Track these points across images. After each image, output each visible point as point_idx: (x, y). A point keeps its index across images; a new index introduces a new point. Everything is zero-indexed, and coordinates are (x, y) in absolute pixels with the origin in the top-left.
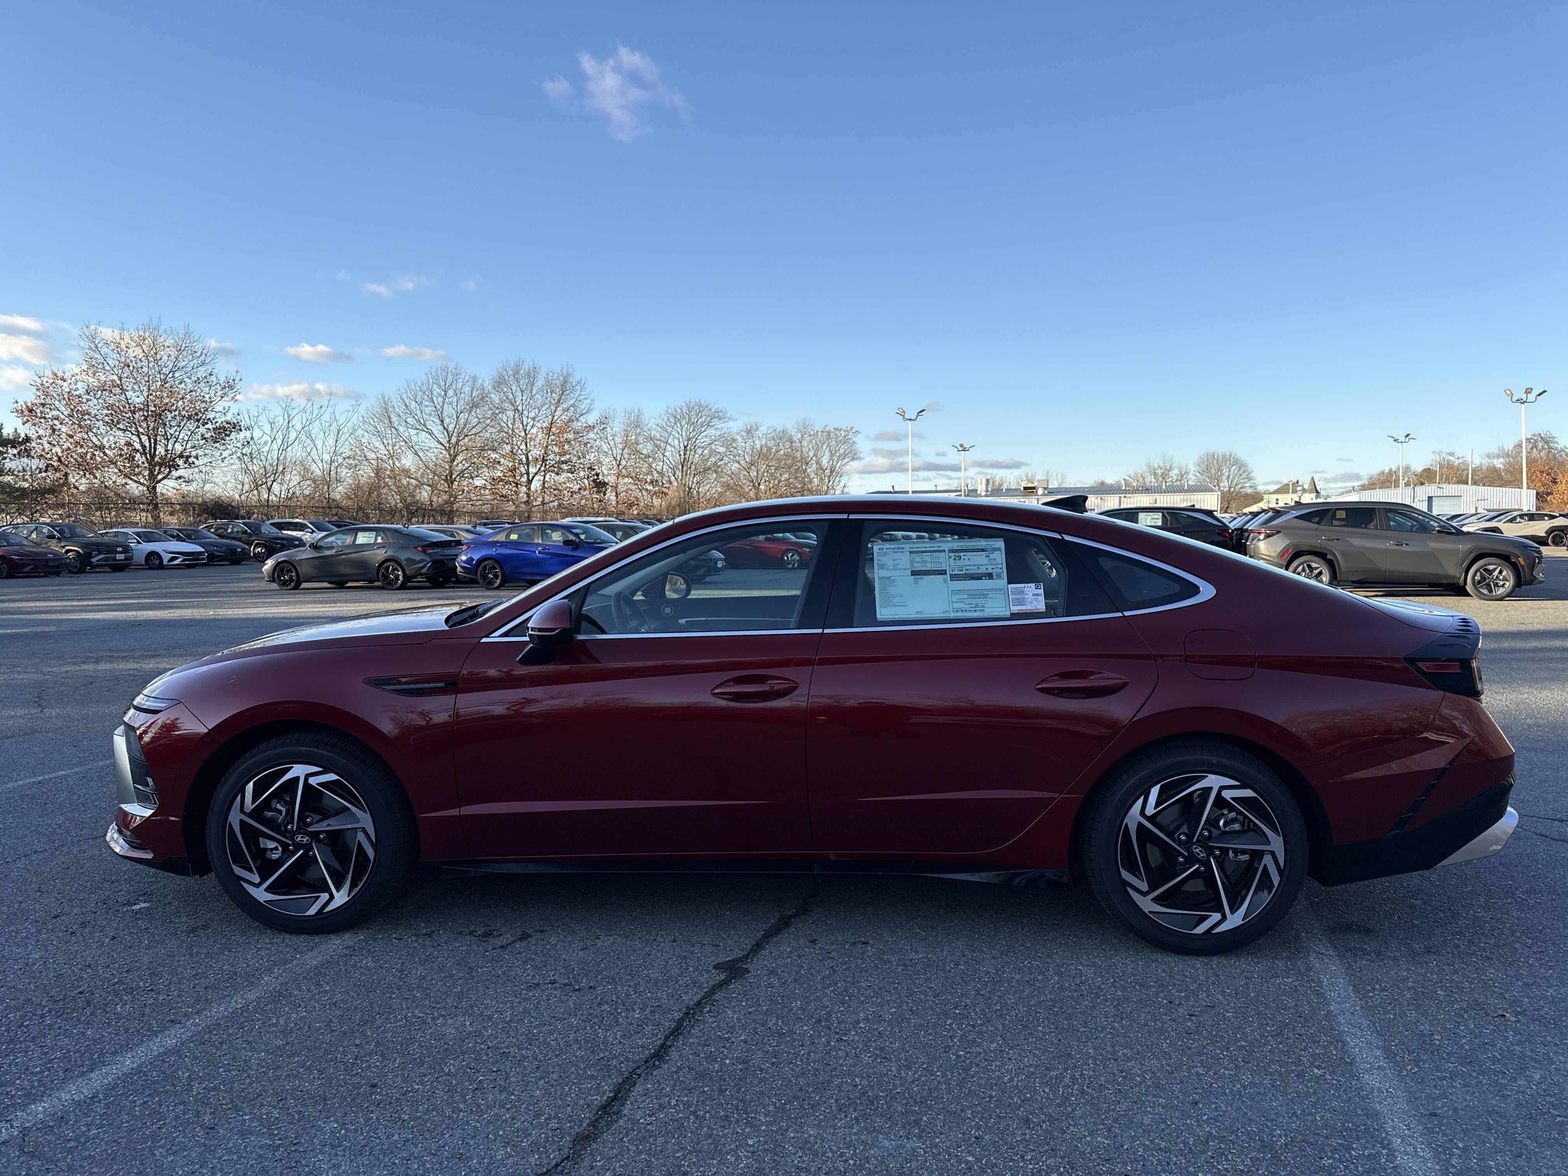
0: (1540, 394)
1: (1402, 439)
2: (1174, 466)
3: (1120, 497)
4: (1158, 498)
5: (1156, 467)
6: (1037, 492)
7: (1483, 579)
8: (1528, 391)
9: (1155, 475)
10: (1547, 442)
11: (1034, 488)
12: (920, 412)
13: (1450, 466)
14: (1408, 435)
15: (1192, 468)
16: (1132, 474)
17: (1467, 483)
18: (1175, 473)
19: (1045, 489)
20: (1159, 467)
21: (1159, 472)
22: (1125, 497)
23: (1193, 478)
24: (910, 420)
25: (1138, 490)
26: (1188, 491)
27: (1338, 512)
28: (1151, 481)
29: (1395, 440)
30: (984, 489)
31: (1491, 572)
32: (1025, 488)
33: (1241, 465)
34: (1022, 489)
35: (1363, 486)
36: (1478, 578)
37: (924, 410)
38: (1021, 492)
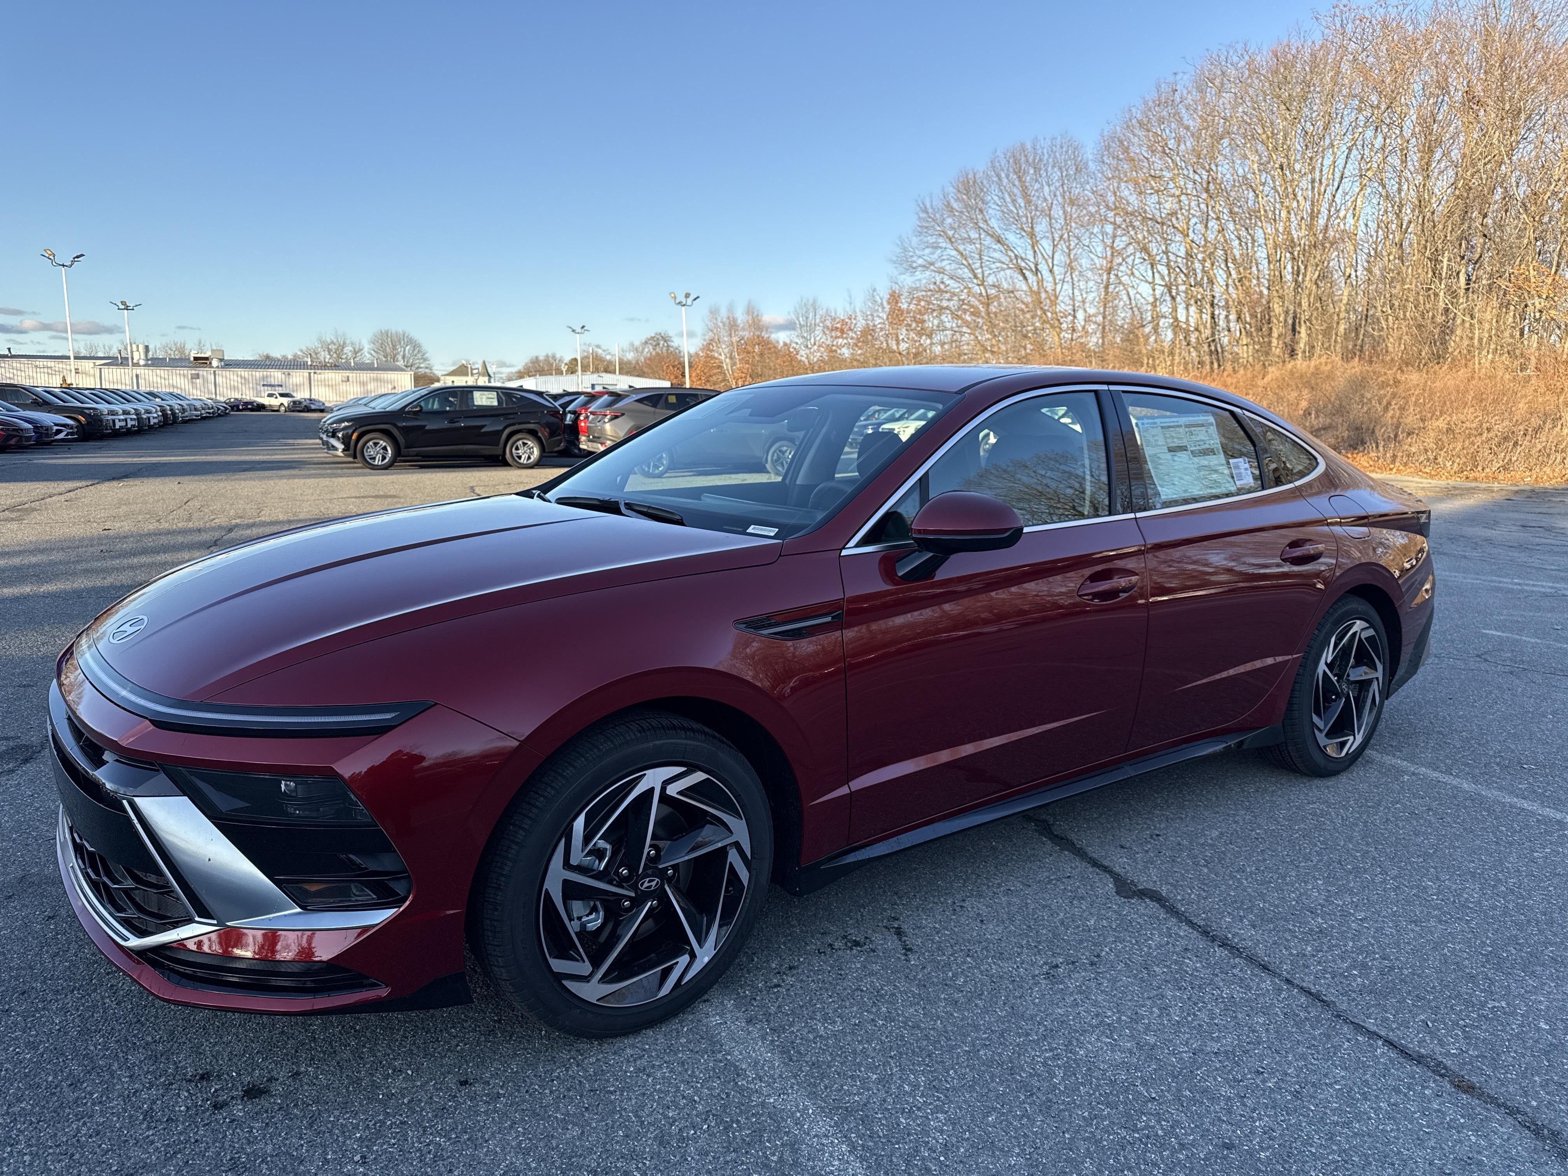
0: (695, 299)
1: (579, 330)
2: (348, 342)
3: (310, 373)
4: (351, 375)
5: (329, 341)
6: (211, 363)
7: (779, 458)
8: (687, 296)
9: (329, 351)
10: (665, 341)
11: (207, 359)
12: (78, 257)
13: (598, 359)
14: (583, 327)
15: (367, 347)
16: (304, 349)
17: (615, 373)
18: (348, 349)
19: (221, 360)
20: (332, 342)
21: (332, 347)
22: (315, 373)
23: (368, 356)
24: (63, 265)
25: (325, 366)
26: (378, 369)
27: (670, 397)
28: (325, 357)
29: (573, 331)
30: (143, 356)
31: (783, 453)
32: (196, 359)
33: (416, 346)
34: (192, 359)
35: (519, 372)
36: (775, 458)
37: (82, 255)
38: (191, 362)
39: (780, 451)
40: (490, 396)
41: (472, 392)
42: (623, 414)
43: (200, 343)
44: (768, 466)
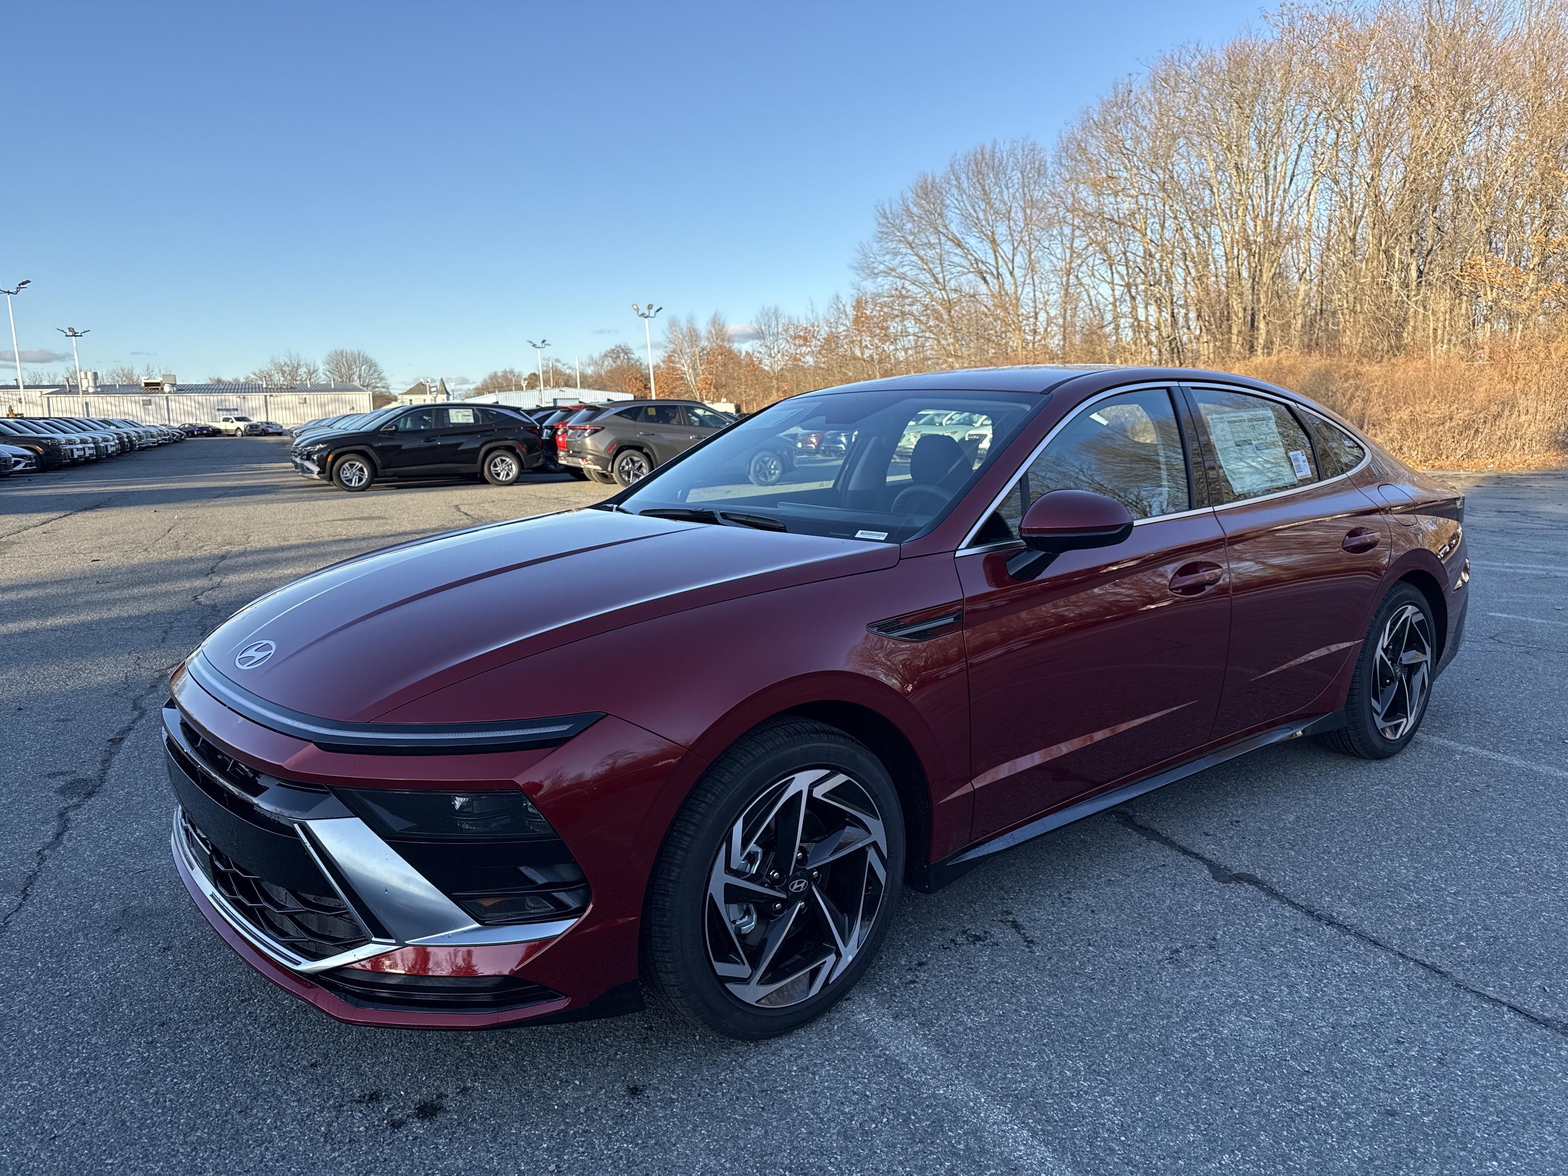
0: (658, 311)
1: (539, 344)
2: (302, 363)
3: (266, 396)
4: (308, 397)
5: (283, 363)
6: (162, 389)
7: (761, 468)
8: (650, 307)
9: (283, 373)
10: (626, 353)
11: (158, 384)
12: (23, 283)
13: (557, 372)
14: (544, 341)
15: (322, 368)
16: (257, 372)
17: (575, 386)
18: (302, 371)
19: (173, 385)
20: (286, 364)
21: (286, 369)
22: (271, 396)
23: (323, 377)
24: (9, 293)
25: (281, 388)
26: (335, 390)
27: (649, 409)
28: (279, 379)
29: (534, 345)
30: (91, 384)
32: (147, 384)
33: (372, 366)
34: (143, 385)
36: (758, 468)
37: (28, 282)
38: (142, 388)
39: (763, 461)
40: (466, 413)
41: (447, 410)
42: (603, 428)
43: (148, 368)
44: (751, 478)
